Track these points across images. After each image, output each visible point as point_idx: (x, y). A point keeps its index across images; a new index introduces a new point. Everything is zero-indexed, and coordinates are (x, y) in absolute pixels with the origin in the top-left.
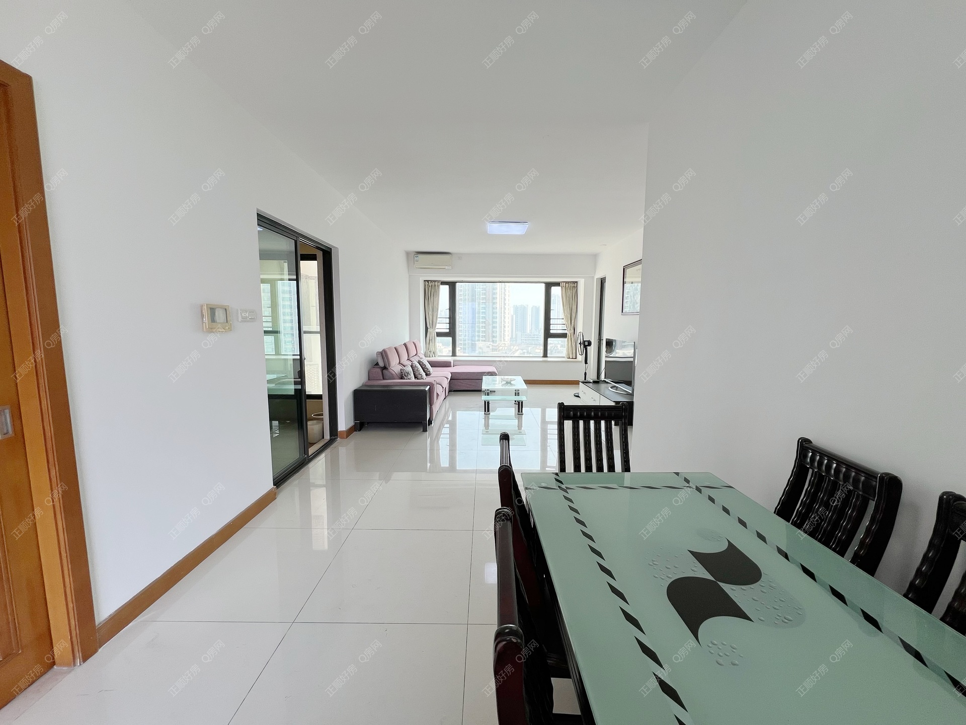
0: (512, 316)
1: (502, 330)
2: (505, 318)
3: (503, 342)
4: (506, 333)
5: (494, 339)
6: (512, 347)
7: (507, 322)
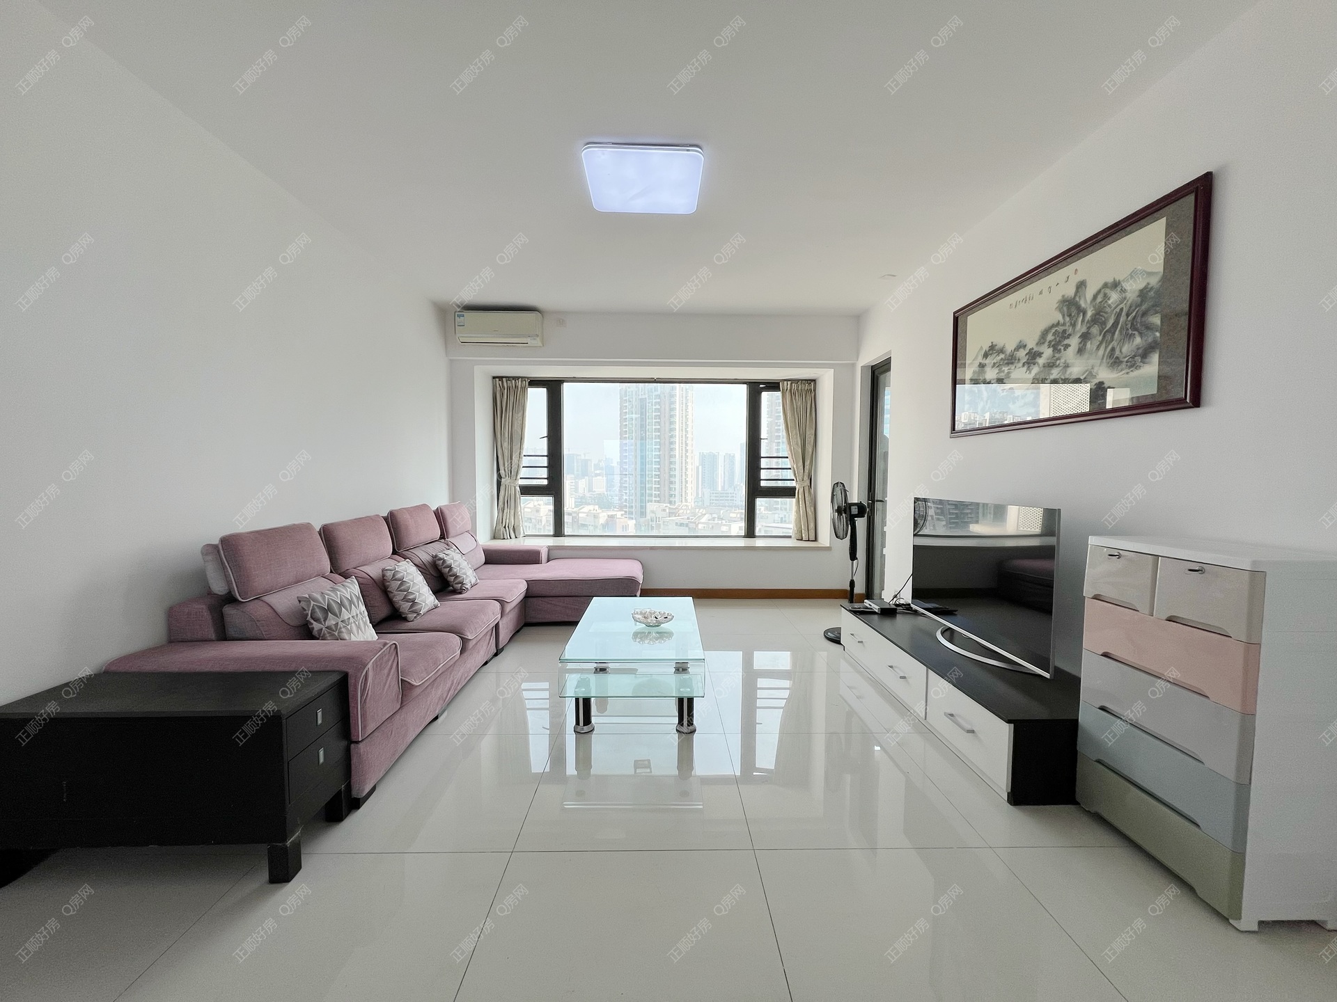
0: (698, 468)
1: (684, 487)
2: (686, 469)
3: (684, 503)
4: (689, 491)
5: (672, 499)
6: (697, 510)
7: (689, 476)
